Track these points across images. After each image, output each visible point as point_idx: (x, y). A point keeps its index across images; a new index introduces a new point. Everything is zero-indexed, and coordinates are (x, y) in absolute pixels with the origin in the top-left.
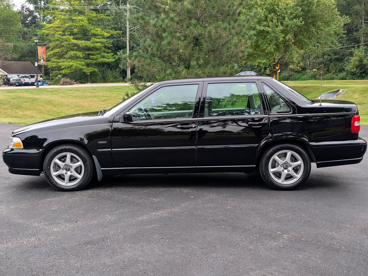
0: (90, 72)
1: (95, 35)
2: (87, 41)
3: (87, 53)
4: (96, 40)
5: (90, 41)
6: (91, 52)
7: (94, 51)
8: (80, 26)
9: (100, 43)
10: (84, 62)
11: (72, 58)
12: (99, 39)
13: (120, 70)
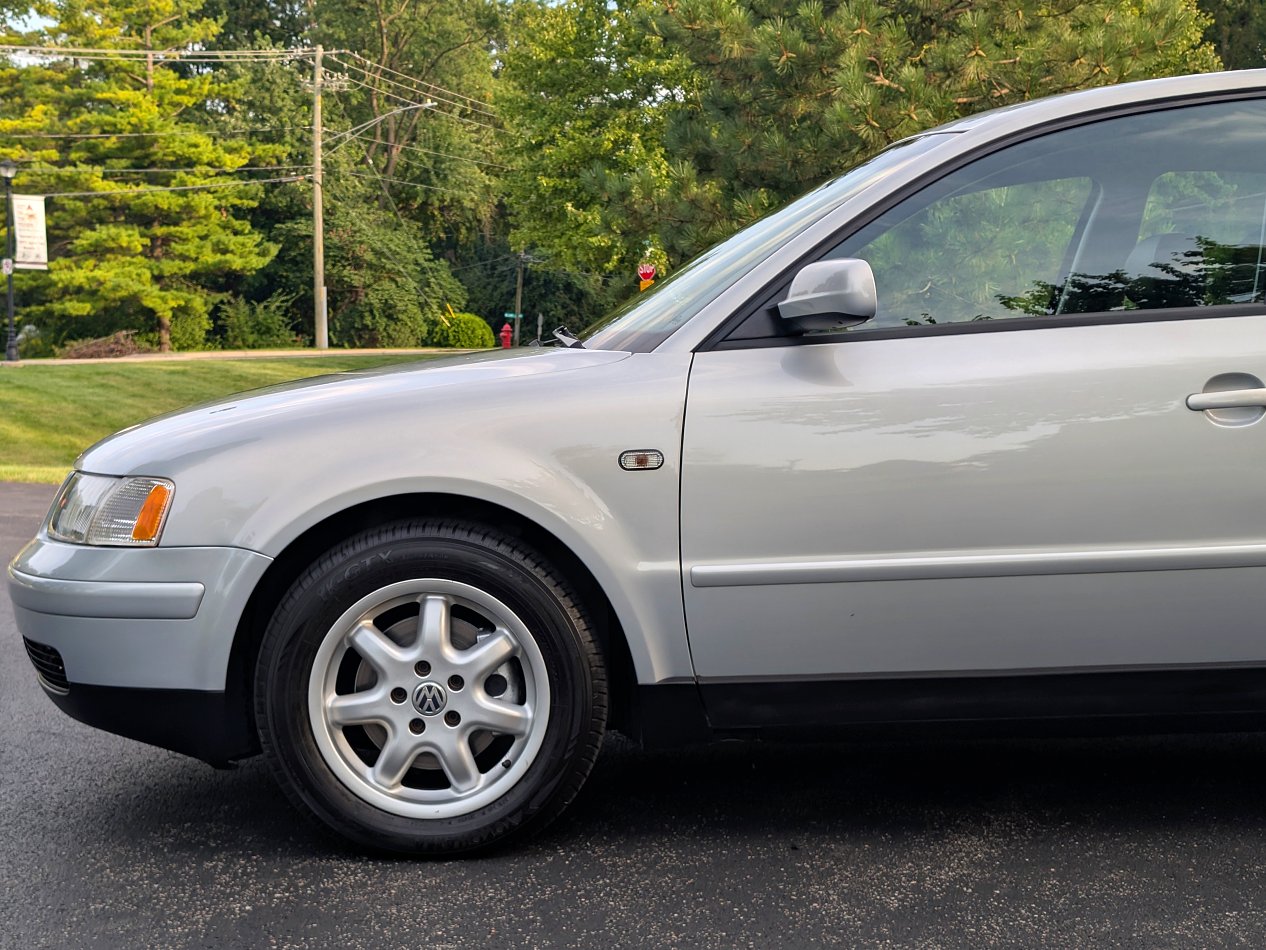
0: (172, 309)
1: (190, 164)
2: (160, 188)
3: (158, 231)
4: (194, 183)
5: (167, 185)
6: (172, 229)
7: (186, 224)
8: (129, 127)
9: (209, 192)
10: (150, 268)
11: (99, 252)
12: (207, 176)
13: (283, 302)
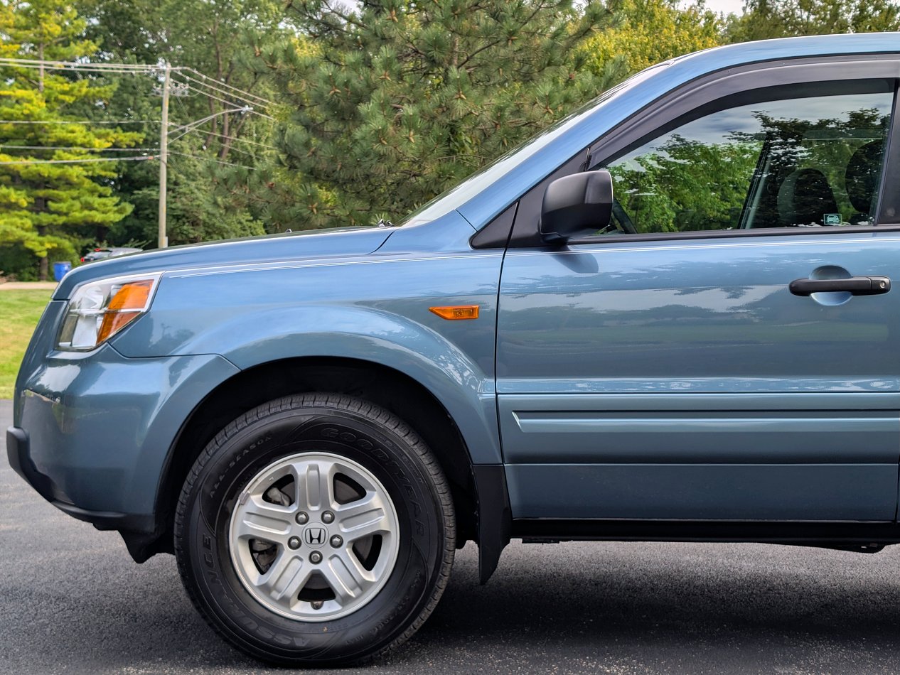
1: (67, 144)
2: (43, 161)
3: (41, 193)
4: (68, 159)
5: (49, 159)
6: (51, 192)
7: (63, 189)
8: (22, 117)
10: (32, 220)
12: (80, 154)
